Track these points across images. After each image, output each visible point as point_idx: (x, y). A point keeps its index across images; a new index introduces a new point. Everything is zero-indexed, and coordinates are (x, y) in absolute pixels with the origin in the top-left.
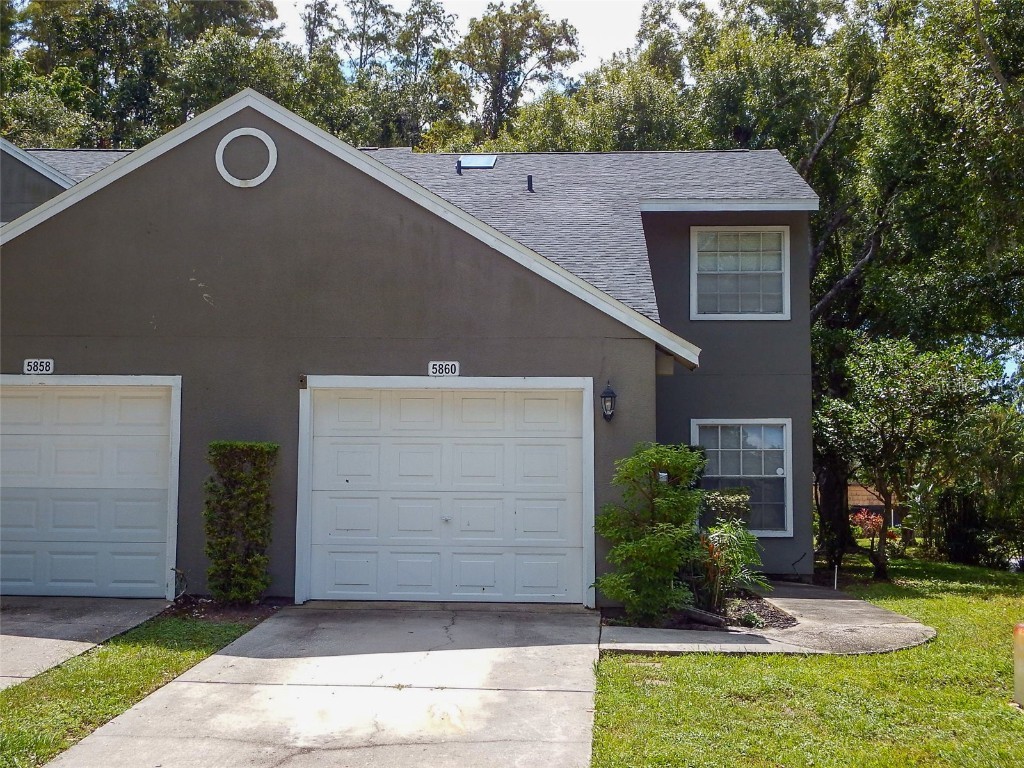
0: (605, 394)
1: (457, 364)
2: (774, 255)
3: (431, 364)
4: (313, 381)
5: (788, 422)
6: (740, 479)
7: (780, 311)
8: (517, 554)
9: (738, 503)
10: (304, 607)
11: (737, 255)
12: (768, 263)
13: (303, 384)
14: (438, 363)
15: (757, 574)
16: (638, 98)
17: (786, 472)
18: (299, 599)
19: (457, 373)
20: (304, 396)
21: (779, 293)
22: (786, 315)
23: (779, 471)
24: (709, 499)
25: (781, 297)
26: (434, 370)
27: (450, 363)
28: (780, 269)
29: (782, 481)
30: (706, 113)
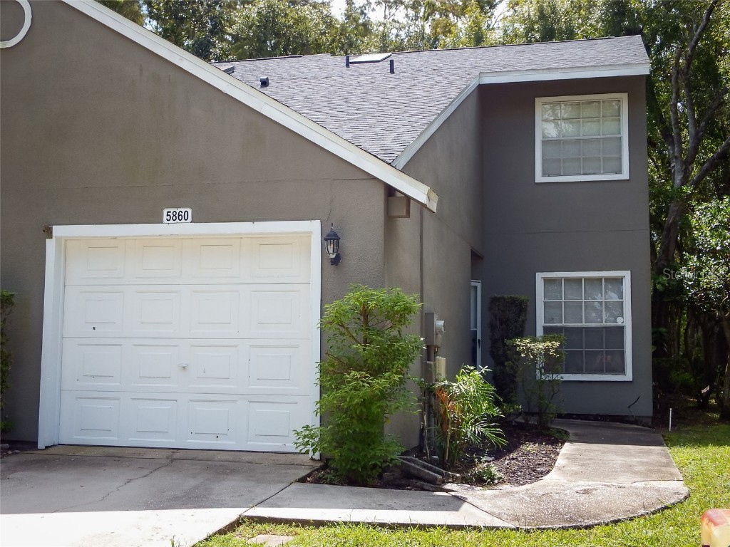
0: (331, 238)
1: (190, 211)
2: (613, 120)
3: (165, 212)
4: (58, 230)
5: (626, 274)
6: (581, 329)
7: (619, 171)
8: (250, 402)
9: (547, 350)
10: (46, 452)
11: (579, 122)
12: (607, 128)
13: (49, 233)
14: (172, 210)
15: (494, 427)
16: (541, 10)
17: (626, 321)
18: (41, 445)
19: (190, 219)
20: (50, 244)
21: (617, 156)
22: (625, 175)
23: (619, 320)
24: (519, 346)
25: (620, 159)
26: (168, 218)
27: (183, 210)
28: (620, 133)
29: (621, 329)
30: (601, 19)
